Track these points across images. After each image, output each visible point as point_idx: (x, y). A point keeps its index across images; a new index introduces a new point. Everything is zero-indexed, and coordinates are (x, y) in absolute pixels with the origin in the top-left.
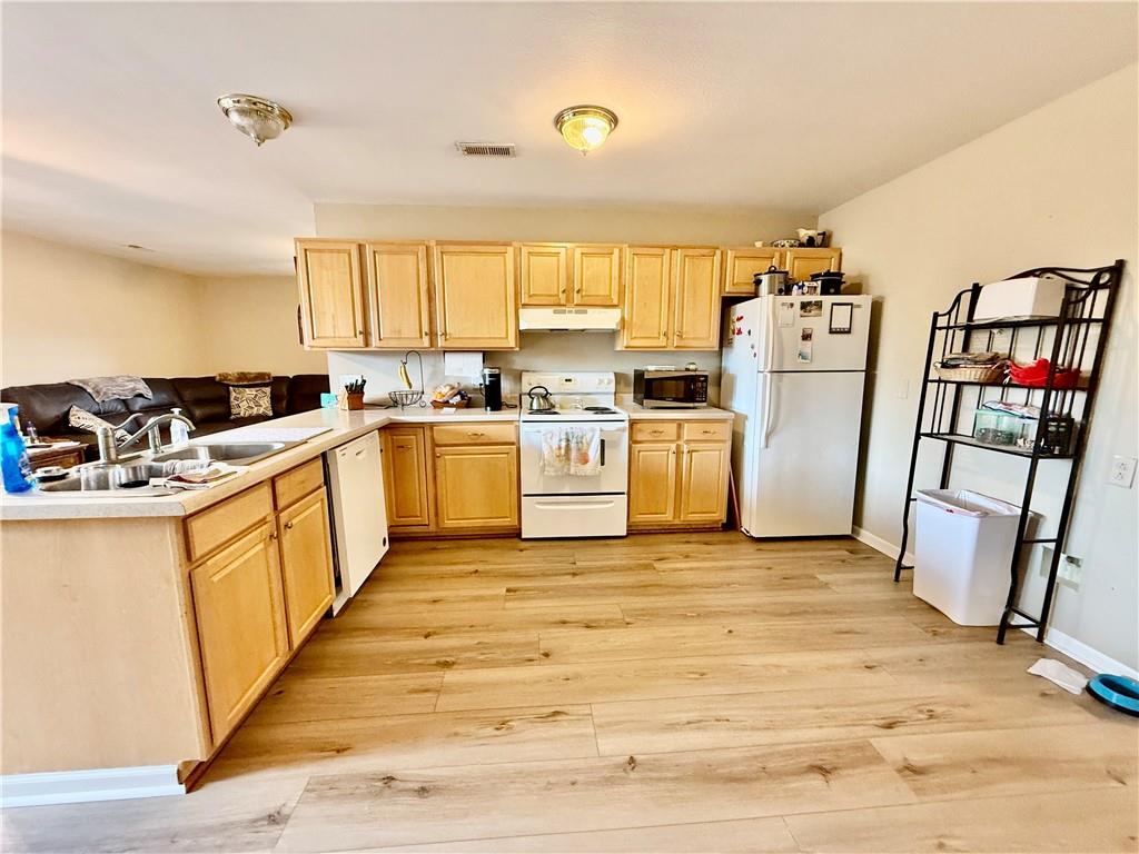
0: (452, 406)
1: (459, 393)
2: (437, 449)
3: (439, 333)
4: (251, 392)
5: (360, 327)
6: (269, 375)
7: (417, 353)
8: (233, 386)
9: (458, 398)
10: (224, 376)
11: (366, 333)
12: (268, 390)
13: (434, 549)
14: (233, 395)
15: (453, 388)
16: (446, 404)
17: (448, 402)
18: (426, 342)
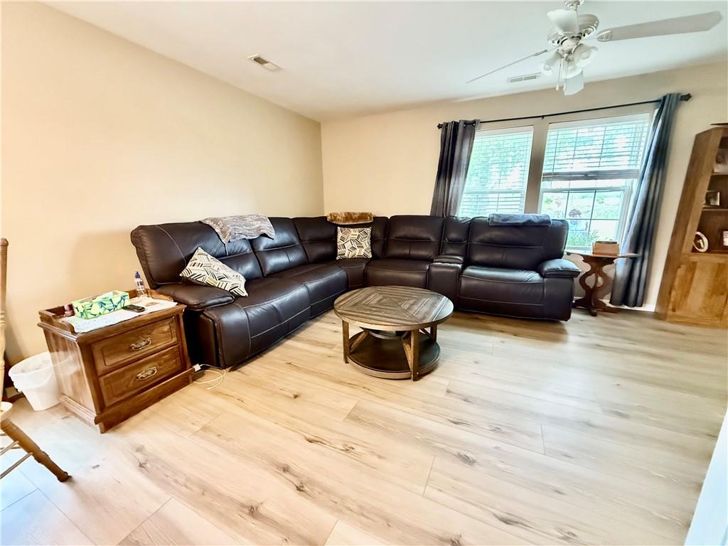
4: (354, 233)
6: (370, 215)
8: (341, 226)
10: (334, 216)
12: (368, 230)
14: (340, 235)
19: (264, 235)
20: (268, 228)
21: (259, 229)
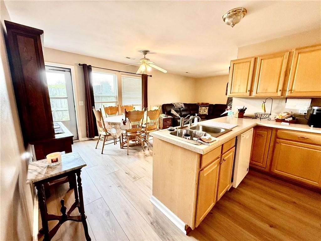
0: (287, 122)
1: (291, 116)
2: (277, 140)
3: (288, 90)
4: (204, 108)
5: (249, 88)
6: (209, 104)
7: (272, 98)
9: (291, 119)
10: (198, 104)
11: (251, 91)
12: (208, 108)
13: (267, 179)
14: (200, 108)
15: (288, 114)
16: (283, 120)
17: (284, 120)
18: (279, 94)
19: (182, 107)
20: (183, 106)
21: (182, 106)
